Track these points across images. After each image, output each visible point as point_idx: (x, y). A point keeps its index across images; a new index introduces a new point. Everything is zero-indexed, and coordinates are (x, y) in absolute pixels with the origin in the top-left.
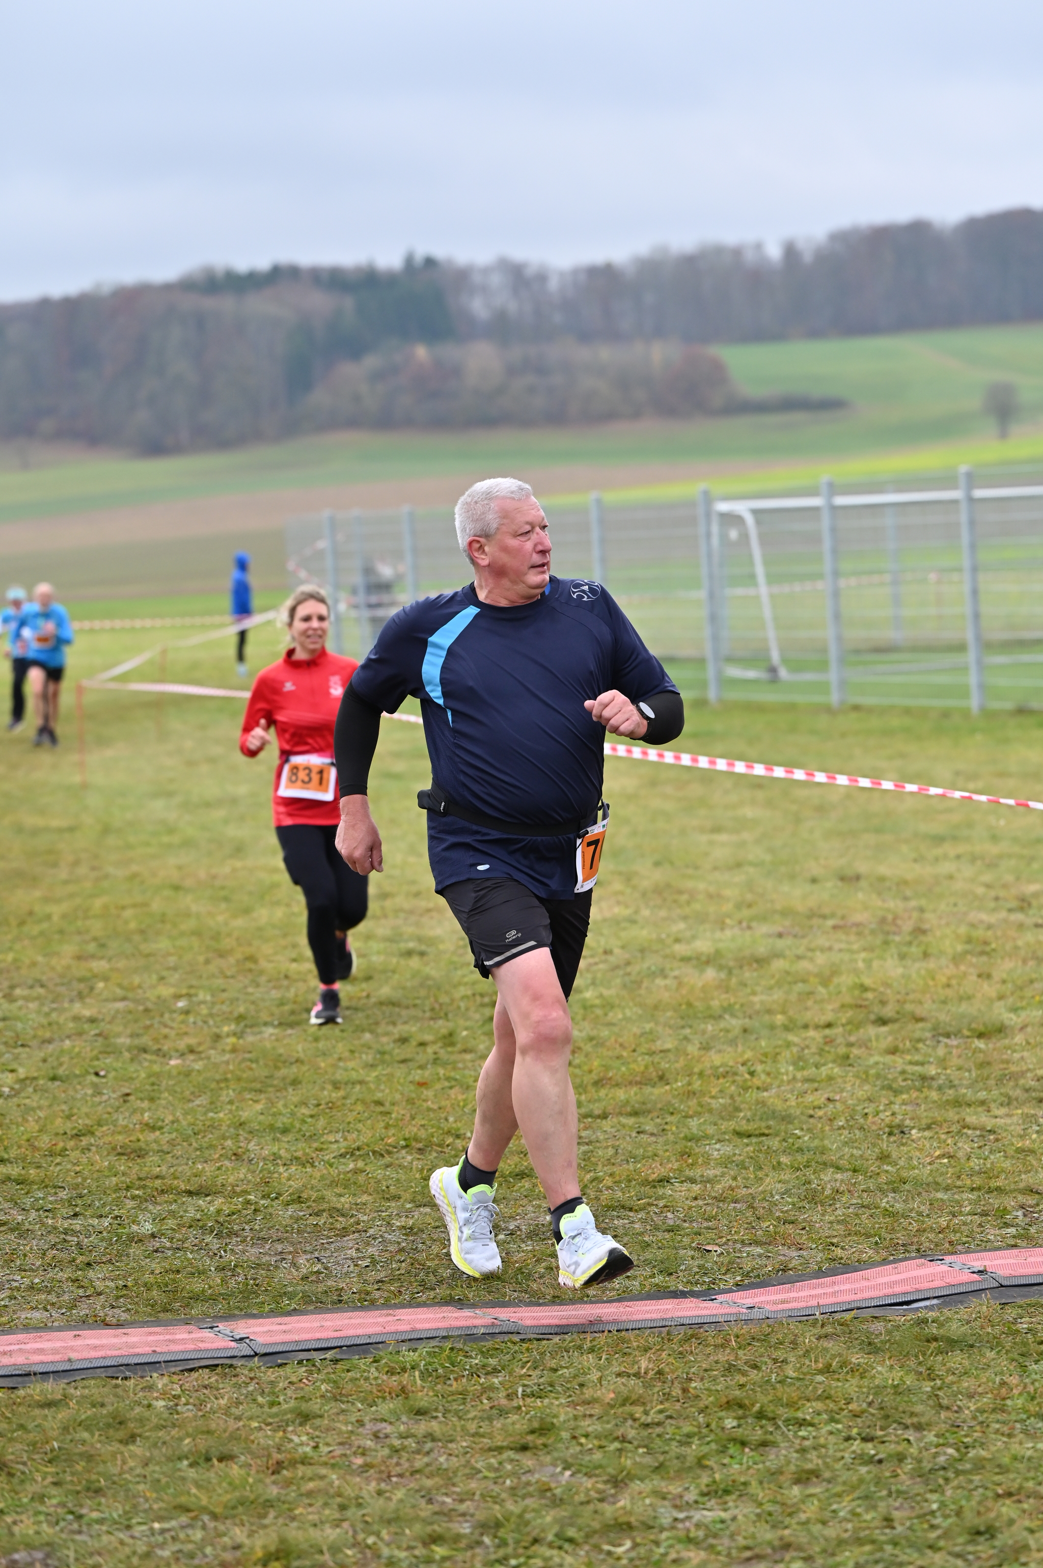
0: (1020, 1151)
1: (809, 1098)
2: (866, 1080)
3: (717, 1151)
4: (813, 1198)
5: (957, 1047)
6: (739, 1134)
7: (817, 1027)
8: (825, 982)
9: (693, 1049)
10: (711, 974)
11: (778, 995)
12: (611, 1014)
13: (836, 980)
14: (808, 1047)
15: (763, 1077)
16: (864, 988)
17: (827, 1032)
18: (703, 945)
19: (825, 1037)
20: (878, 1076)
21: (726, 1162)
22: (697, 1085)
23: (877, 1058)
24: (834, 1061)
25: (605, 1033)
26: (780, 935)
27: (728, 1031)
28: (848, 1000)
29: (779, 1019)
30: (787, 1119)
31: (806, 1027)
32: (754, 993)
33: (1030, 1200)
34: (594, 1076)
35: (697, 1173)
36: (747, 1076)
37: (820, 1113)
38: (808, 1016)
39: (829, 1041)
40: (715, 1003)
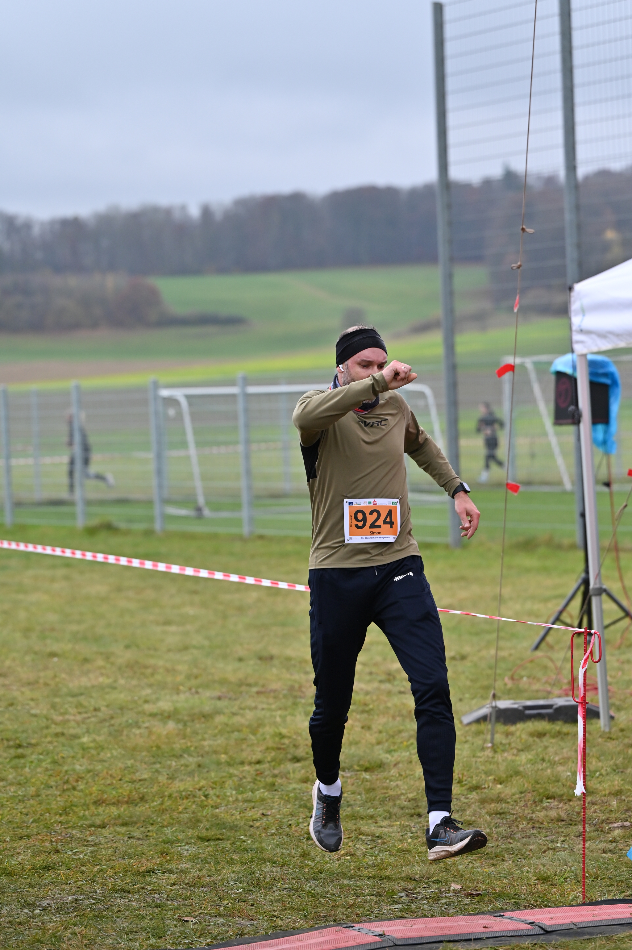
0: (401, 850)
1: (249, 814)
2: (288, 801)
3: (187, 850)
4: (258, 884)
5: (351, 777)
6: (202, 839)
7: (250, 763)
8: (254, 732)
9: (162, 779)
10: (171, 725)
11: (221, 741)
12: (102, 754)
13: (261, 730)
14: (245, 777)
15: (214, 798)
16: (282, 736)
17: (258, 766)
18: (165, 705)
19: (257, 770)
20: (296, 798)
21: (194, 859)
22: (168, 803)
23: (294, 786)
24: (264, 788)
25: (99, 767)
26: (219, 698)
27: (186, 766)
28: (271, 744)
29: (223, 757)
30: (234, 828)
31: (242, 763)
32: (204, 739)
33: (410, 885)
34: (94, 798)
35: (173, 866)
36: (203, 798)
37: (258, 824)
38: (244, 755)
39: (260, 773)
40: (177, 746)
